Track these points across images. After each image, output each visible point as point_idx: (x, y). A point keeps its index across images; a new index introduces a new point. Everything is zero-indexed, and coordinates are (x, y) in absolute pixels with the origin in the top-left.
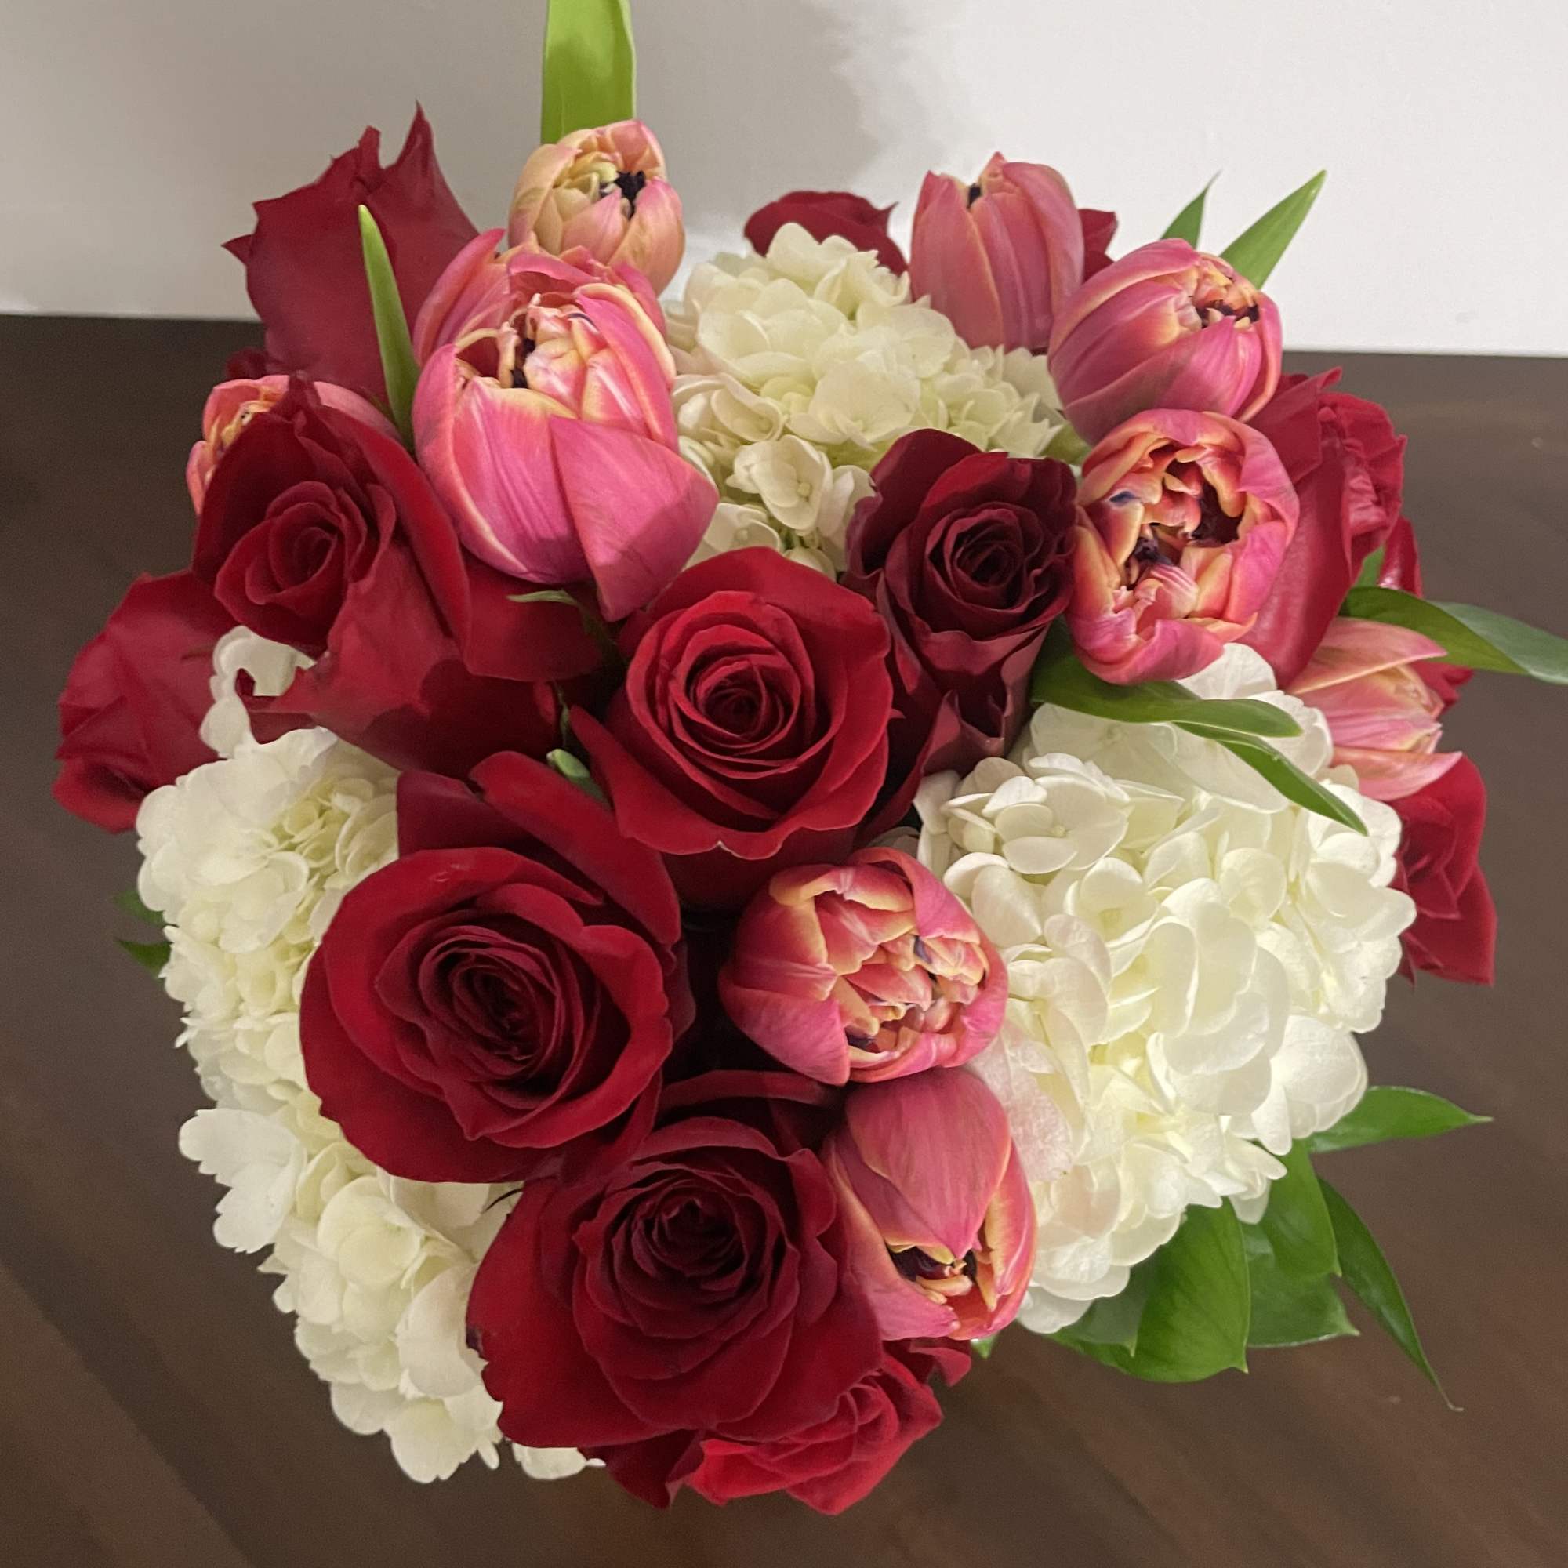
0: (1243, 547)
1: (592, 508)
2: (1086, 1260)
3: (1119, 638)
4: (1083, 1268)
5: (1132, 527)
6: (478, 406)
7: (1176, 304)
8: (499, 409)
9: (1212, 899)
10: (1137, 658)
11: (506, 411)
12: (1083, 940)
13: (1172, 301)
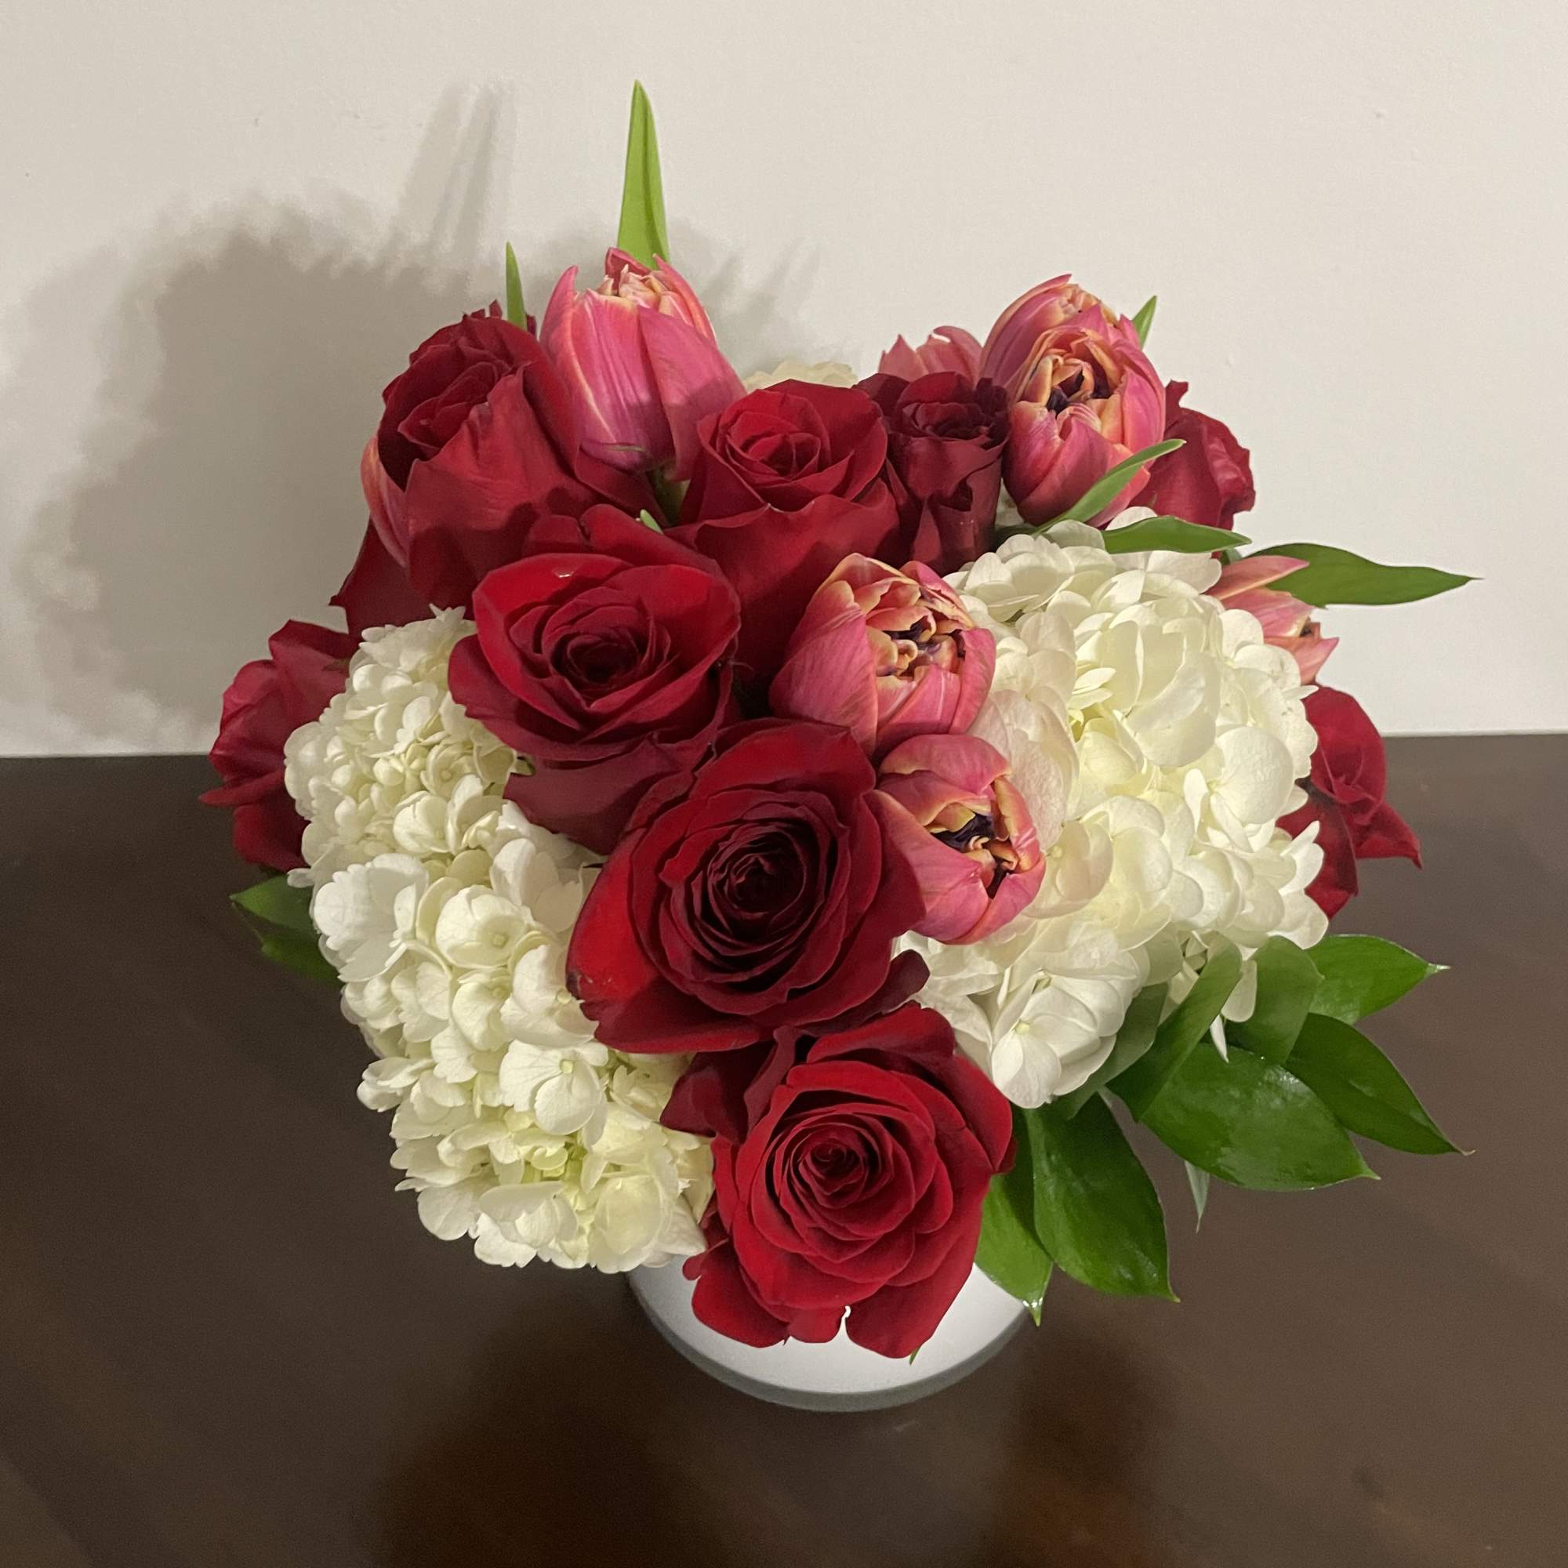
0: (1125, 388)
1: (667, 361)
2: (1096, 949)
3: (1048, 443)
4: (1094, 956)
5: (1045, 375)
6: (590, 305)
7: (1060, 303)
8: (604, 304)
9: (1148, 622)
10: (1062, 457)
11: (608, 306)
12: (1050, 630)
13: (1057, 301)
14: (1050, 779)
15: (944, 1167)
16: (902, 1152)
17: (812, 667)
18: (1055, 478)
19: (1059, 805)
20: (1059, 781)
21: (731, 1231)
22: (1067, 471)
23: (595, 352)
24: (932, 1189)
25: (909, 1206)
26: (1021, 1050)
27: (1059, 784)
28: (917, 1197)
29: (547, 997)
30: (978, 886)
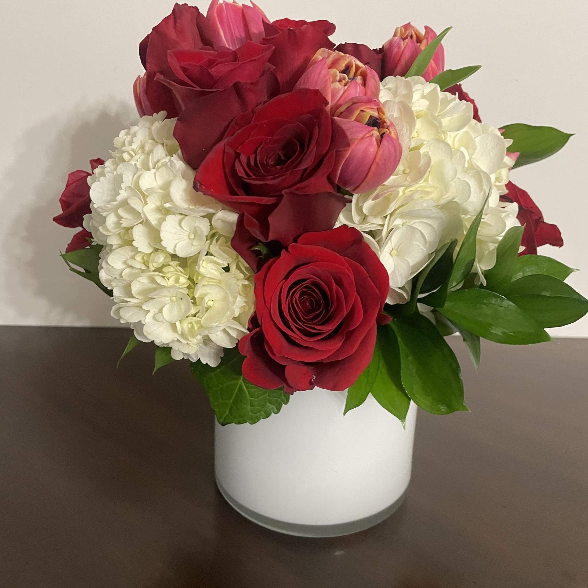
10: (405, 52)
14: (404, 129)
15: (358, 297)
16: (340, 291)
17: (304, 82)
18: (403, 61)
19: (407, 140)
20: (407, 129)
21: (261, 325)
22: (407, 59)
23: (225, 20)
24: (353, 308)
25: (343, 315)
26: (393, 264)
27: (407, 131)
28: (346, 312)
29: (185, 205)
30: (373, 139)
